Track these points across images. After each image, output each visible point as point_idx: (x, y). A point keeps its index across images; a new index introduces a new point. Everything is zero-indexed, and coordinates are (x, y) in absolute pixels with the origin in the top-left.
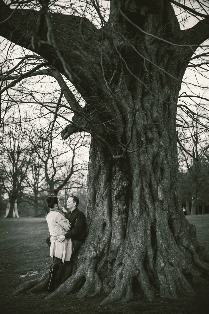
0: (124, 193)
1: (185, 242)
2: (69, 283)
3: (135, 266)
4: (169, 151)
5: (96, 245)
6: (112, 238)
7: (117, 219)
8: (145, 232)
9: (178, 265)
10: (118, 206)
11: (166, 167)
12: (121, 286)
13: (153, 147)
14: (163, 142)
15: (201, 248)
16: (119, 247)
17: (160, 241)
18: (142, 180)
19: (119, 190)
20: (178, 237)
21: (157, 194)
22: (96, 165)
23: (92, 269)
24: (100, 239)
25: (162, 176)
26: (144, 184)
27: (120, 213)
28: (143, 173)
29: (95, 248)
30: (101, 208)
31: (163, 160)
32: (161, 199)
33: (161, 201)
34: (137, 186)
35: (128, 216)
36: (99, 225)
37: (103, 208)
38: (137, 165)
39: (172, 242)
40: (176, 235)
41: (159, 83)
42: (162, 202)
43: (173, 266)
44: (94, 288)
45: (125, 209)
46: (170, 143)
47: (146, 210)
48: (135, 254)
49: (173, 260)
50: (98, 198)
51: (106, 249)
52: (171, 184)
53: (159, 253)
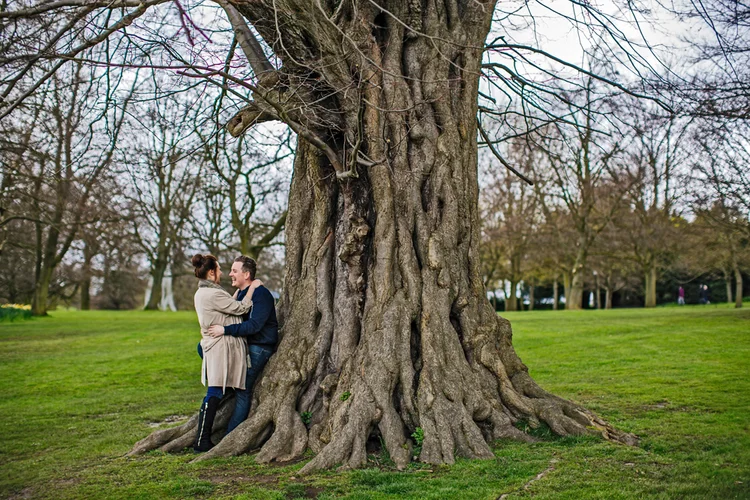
0: (358, 250)
1: (485, 355)
2: (241, 435)
3: (375, 399)
4: (457, 165)
5: (299, 357)
6: (333, 345)
7: (344, 305)
8: (399, 332)
9: (464, 401)
10: (347, 278)
11: (449, 198)
12: (343, 440)
13: (422, 155)
14: (445, 145)
15: (519, 368)
16: (345, 362)
17: (428, 351)
18: (396, 224)
19: (347, 245)
20: (470, 343)
21: (426, 253)
22: (305, 190)
23: (288, 405)
24: (307, 345)
25: (441, 216)
26: (402, 232)
27: (350, 292)
28: (398, 208)
29: (296, 363)
30: (312, 281)
31: (443, 183)
32: (434, 264)
33: (434, 269)
34: (384, 235)
35: (365, 299)
36: (306, 315)
37: (316, 281)
38: (386, 194)
39: (455, 352)
40: (466, 339)
41: (442, 18)
42: (437, 270)
43: (452, 401)
44: (291, 445)
45: (361, 283)
46: (461, 147)
47: (402, 287)
48: (377, 377)
49: (452, 390)
50: (308, 261)
51: (320, 365)
52: (460, 233)
53: (424, 375)
